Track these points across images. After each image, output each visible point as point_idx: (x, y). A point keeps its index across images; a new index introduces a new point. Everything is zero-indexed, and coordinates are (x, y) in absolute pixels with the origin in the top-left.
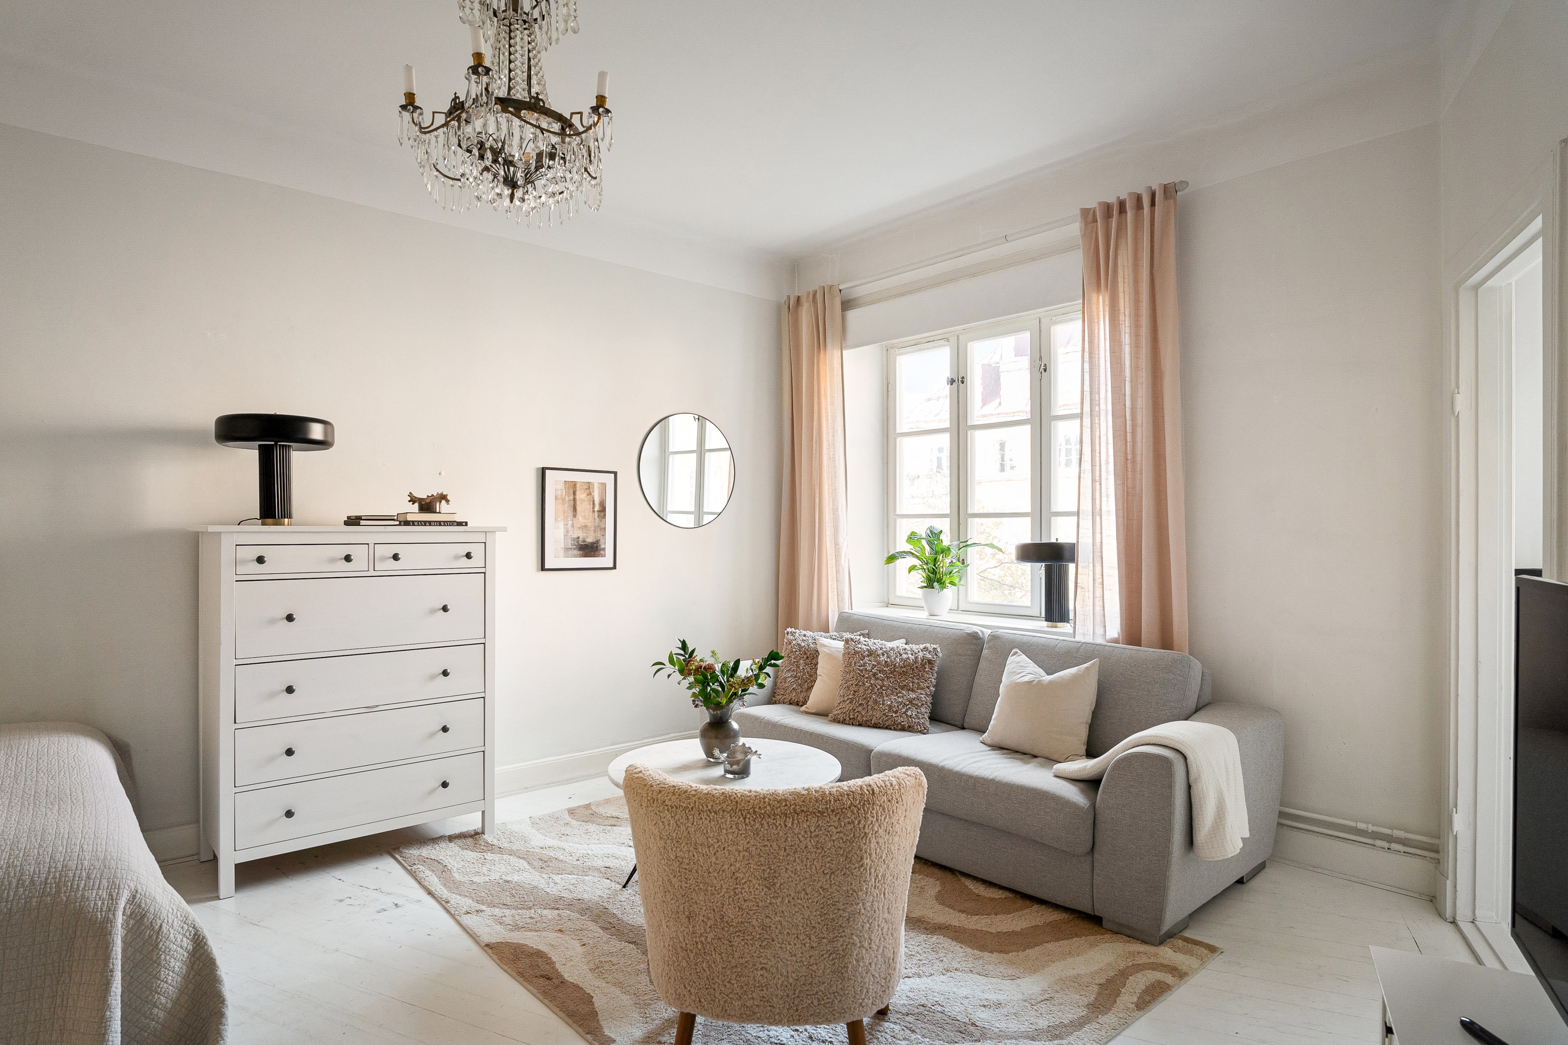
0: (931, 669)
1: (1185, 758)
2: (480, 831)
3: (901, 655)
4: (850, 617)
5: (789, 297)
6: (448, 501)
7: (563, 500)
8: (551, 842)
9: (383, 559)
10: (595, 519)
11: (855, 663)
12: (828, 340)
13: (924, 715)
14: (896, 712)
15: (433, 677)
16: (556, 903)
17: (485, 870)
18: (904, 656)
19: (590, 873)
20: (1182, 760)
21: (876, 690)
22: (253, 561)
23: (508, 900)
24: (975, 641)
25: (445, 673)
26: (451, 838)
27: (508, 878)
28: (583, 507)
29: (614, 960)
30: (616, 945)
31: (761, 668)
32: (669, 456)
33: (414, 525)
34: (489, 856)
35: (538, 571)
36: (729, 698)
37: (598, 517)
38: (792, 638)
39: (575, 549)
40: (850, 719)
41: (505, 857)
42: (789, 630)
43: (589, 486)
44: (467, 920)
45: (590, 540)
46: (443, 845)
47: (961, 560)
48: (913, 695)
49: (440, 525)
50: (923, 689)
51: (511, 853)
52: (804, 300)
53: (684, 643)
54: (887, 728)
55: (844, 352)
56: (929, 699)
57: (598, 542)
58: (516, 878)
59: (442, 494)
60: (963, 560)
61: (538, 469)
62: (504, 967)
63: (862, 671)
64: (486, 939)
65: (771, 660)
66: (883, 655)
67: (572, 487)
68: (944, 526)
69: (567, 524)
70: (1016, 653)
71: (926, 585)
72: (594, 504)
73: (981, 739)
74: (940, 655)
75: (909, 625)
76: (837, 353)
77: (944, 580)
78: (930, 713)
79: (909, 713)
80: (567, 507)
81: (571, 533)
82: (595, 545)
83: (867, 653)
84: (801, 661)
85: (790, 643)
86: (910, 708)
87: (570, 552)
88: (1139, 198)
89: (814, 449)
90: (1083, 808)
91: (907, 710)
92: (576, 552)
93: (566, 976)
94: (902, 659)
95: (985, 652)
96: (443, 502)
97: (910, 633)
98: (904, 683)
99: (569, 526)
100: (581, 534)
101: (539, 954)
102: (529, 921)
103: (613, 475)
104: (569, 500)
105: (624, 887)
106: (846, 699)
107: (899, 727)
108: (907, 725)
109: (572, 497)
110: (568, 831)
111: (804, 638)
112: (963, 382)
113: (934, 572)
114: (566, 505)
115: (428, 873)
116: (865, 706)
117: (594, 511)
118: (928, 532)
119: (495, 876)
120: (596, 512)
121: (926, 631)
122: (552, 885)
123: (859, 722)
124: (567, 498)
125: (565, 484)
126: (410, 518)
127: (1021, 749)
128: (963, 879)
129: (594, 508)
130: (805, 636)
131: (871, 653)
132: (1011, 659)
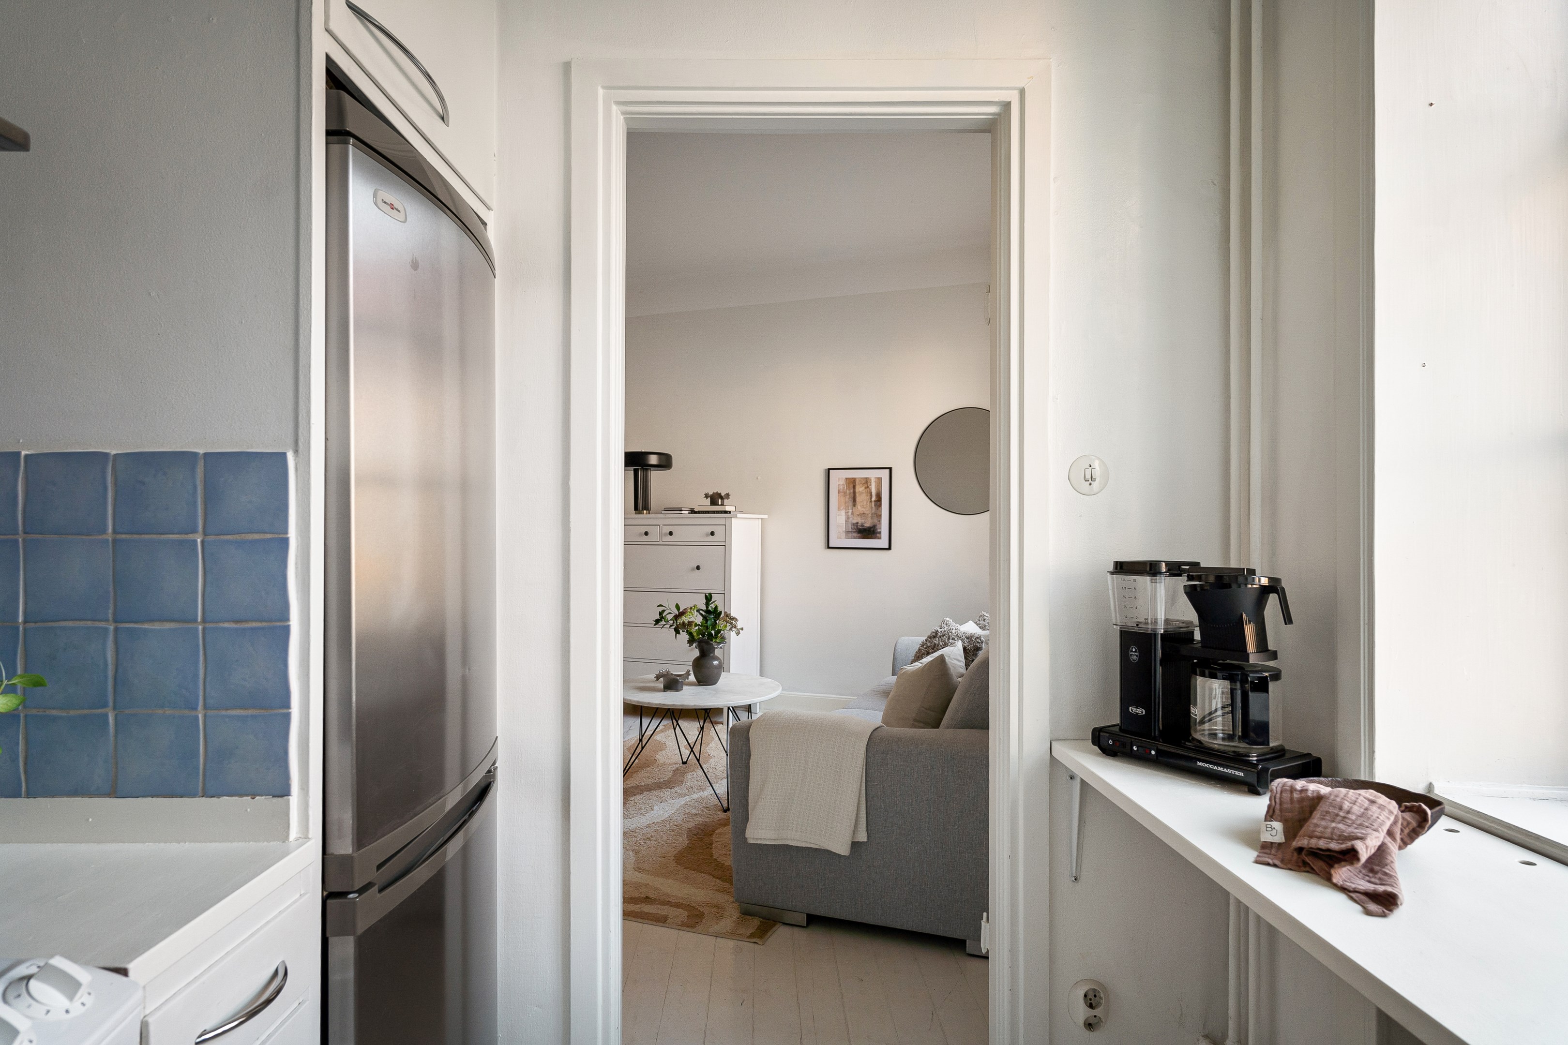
6: (731, 498)
7: (845, 493)
9: (665, 535)
10: (872, 508)
28: (862, 498)
35: (826, 548)
37: (875, 506)
39: (854, 532)
43: (867, 481)
45: (868, 524)
57: (874, 526)
59: (730, 492)
61: (826, 470)
67: (852, 483)
69: (848, 512)
72: (870, 495)
80: (848, 499)
81: (851, 519)
82: (872, 529)
87: (850, 535)
92: (855, 535)
99: (850, 513)
100: (860, 520)
103: (888, 471)
104: (850, 493)
109: (852, 491)
114: (847, 497)
117: (871, 501)
120: (873, 502)
124: (848, 492)
125: (846, 480)
129: (871, 498)
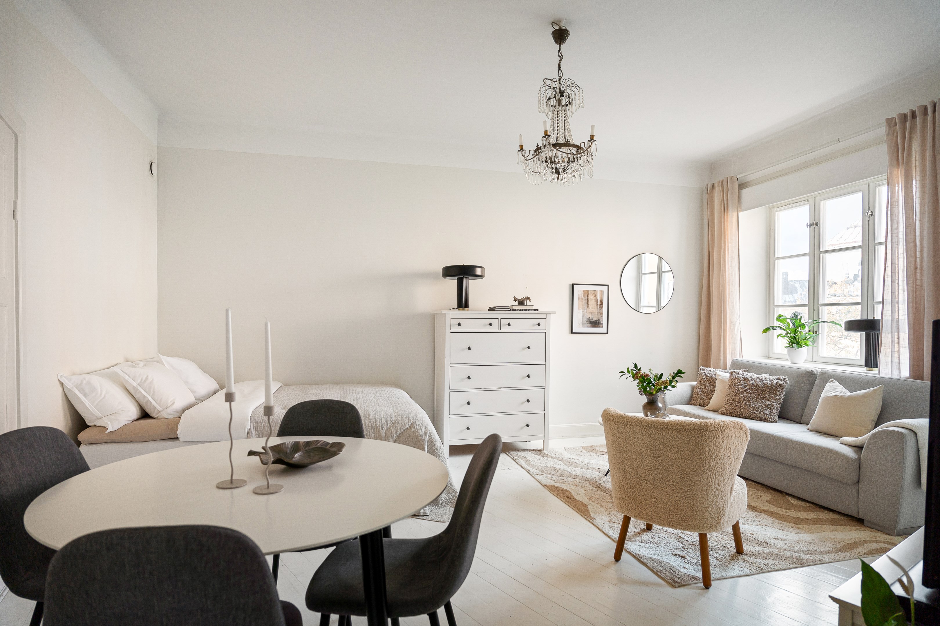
0: (781, 389)
1: (916, 434)
2: (542, 449)
3: (763, 381)
4: (738, 362)
5: (707, 185)
6: (530, 300)
7: (582, 299)
8: (573, 457)
9: (504, 325)
10: (598, 308)
11: (735, 384)
12: (730, 208)
13: (774, 413)
14: (757, 411)
15: (523, 378)
16: (575, 477)
17: (544, 462)
18: (765, 382)
19: (591, 469)
20: (913, 436)
21: (746, 399)
22: (456, 325)
23: (554, 473)
24: (811, 376)
25: (528, 376)
26: (530, 450)
27: (554, 466)
28: (592, 303)
29: (598, 497)
30: (599, 493)
31: (673, 378)
32: (642, 276)
33: (516, 310)
34: (546, 458)
35: (570, 333)
36: (657, 391)
38: (703, 371)
39: (587, 323)
40: (730, 413)
41: (553, 459)
42: (701, 367)
43: (595, 293)
44: (536, 477)
45: (595, 319)
46: (527, 452)
47: (815, 331)
48: (768, 403)
49: (527, 311)
50: (775, 400)
51: (556, 458)
52: (716, 186)
53: (636, 365)
54: (751, 419)
55: (739, 214)
56: (779, 406)
57: (599, 320)
58: (557, 466)
59: (528, 297)
60: (816, 331)
61: (570, 284)
62: (552, 492)
63: (738, 388)
64: (545, 483)
65: (678, 374)
66: (752, 380)
67: (587, 293)
68: (804, 312)
69: (584, 311)
70: (832, 381)
71: (789, 345)
72: (597, 301)
73: (807, 427)
74: (788, 382)
75: (772, 366)
76: (735, 214)
77: (801, 342)
78: (779, 413)
79: (765, 412)
80: (584, 303)
81: (586, 315)
82: (598, 322)
83: (742, 379)
84: (707, 384)
85: (701, 375)
86: (766, 409)
87: (585, 325)
88: (925, 108)
89: (721, 269)
90: (852, 458)
91: (764, 410)
92: (588, 325)
93: (577, 499)
94: (763, 383)
95: (817, 381)
96: (528, 300)
97: (772, 371)
98: (763, 396)
99: (585, 312)
100: (591, 316)
101: (566, 490)
102: (562, 480)
103: (607, 286)
104: (585, 299)
105: (605, 475)
106: (728, 402)
107: (759, 418)
108: (763, 418)
109: (586, 298)
110: (581, 454)
111: (710, 372)
112: (817, 226)
113: (794, 338)
114: (584, 302)
115: (520, 460)
116: (739, 407)
117: (597, 305)
118: (793, 315)
119: (548, 465)
120: (598, 305)
121: (782, 370)
122: (573, 471)
123: (735, 415)
124: (584, 299)
125: (584, 292)
126: (514, 307)
127: (829, 432)
128: (787, 496)
129: (597, 303)
130: (710, 371)
131: (745, 379)
132: (828, 384)
